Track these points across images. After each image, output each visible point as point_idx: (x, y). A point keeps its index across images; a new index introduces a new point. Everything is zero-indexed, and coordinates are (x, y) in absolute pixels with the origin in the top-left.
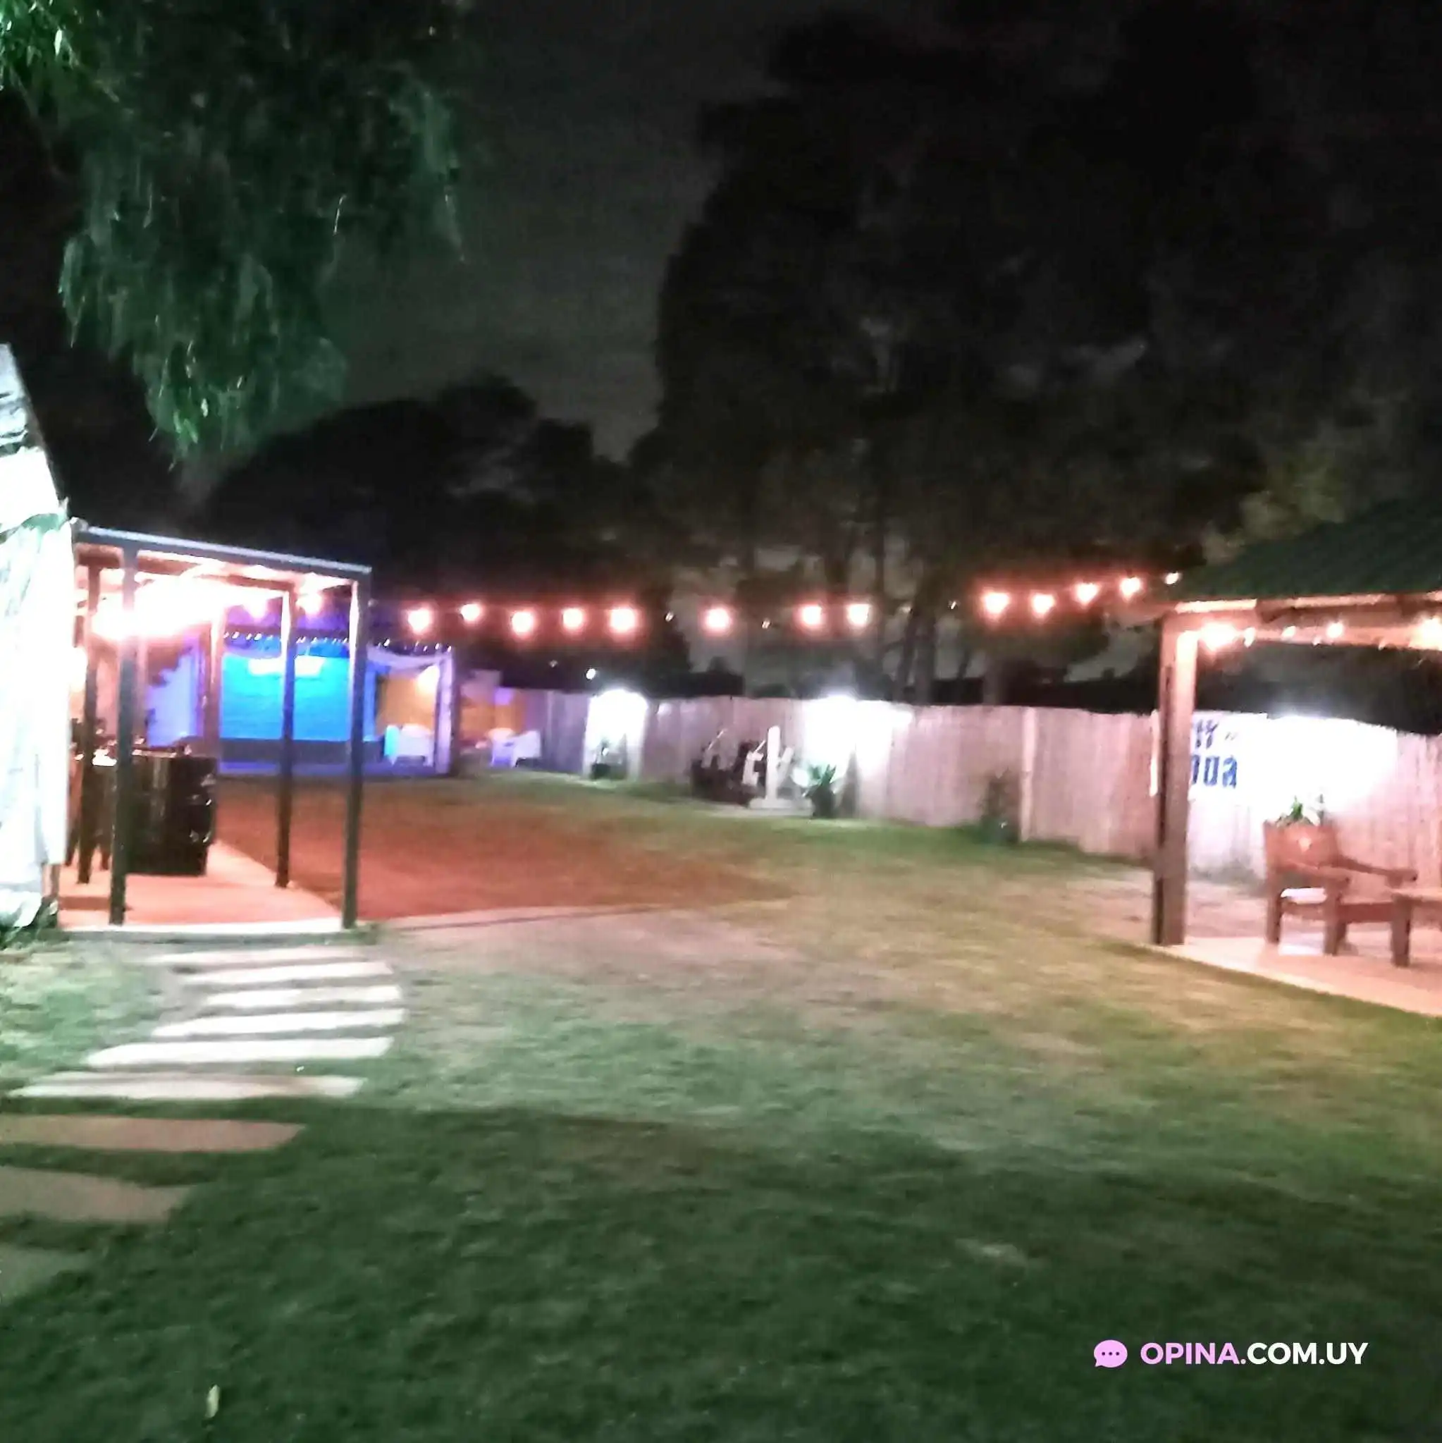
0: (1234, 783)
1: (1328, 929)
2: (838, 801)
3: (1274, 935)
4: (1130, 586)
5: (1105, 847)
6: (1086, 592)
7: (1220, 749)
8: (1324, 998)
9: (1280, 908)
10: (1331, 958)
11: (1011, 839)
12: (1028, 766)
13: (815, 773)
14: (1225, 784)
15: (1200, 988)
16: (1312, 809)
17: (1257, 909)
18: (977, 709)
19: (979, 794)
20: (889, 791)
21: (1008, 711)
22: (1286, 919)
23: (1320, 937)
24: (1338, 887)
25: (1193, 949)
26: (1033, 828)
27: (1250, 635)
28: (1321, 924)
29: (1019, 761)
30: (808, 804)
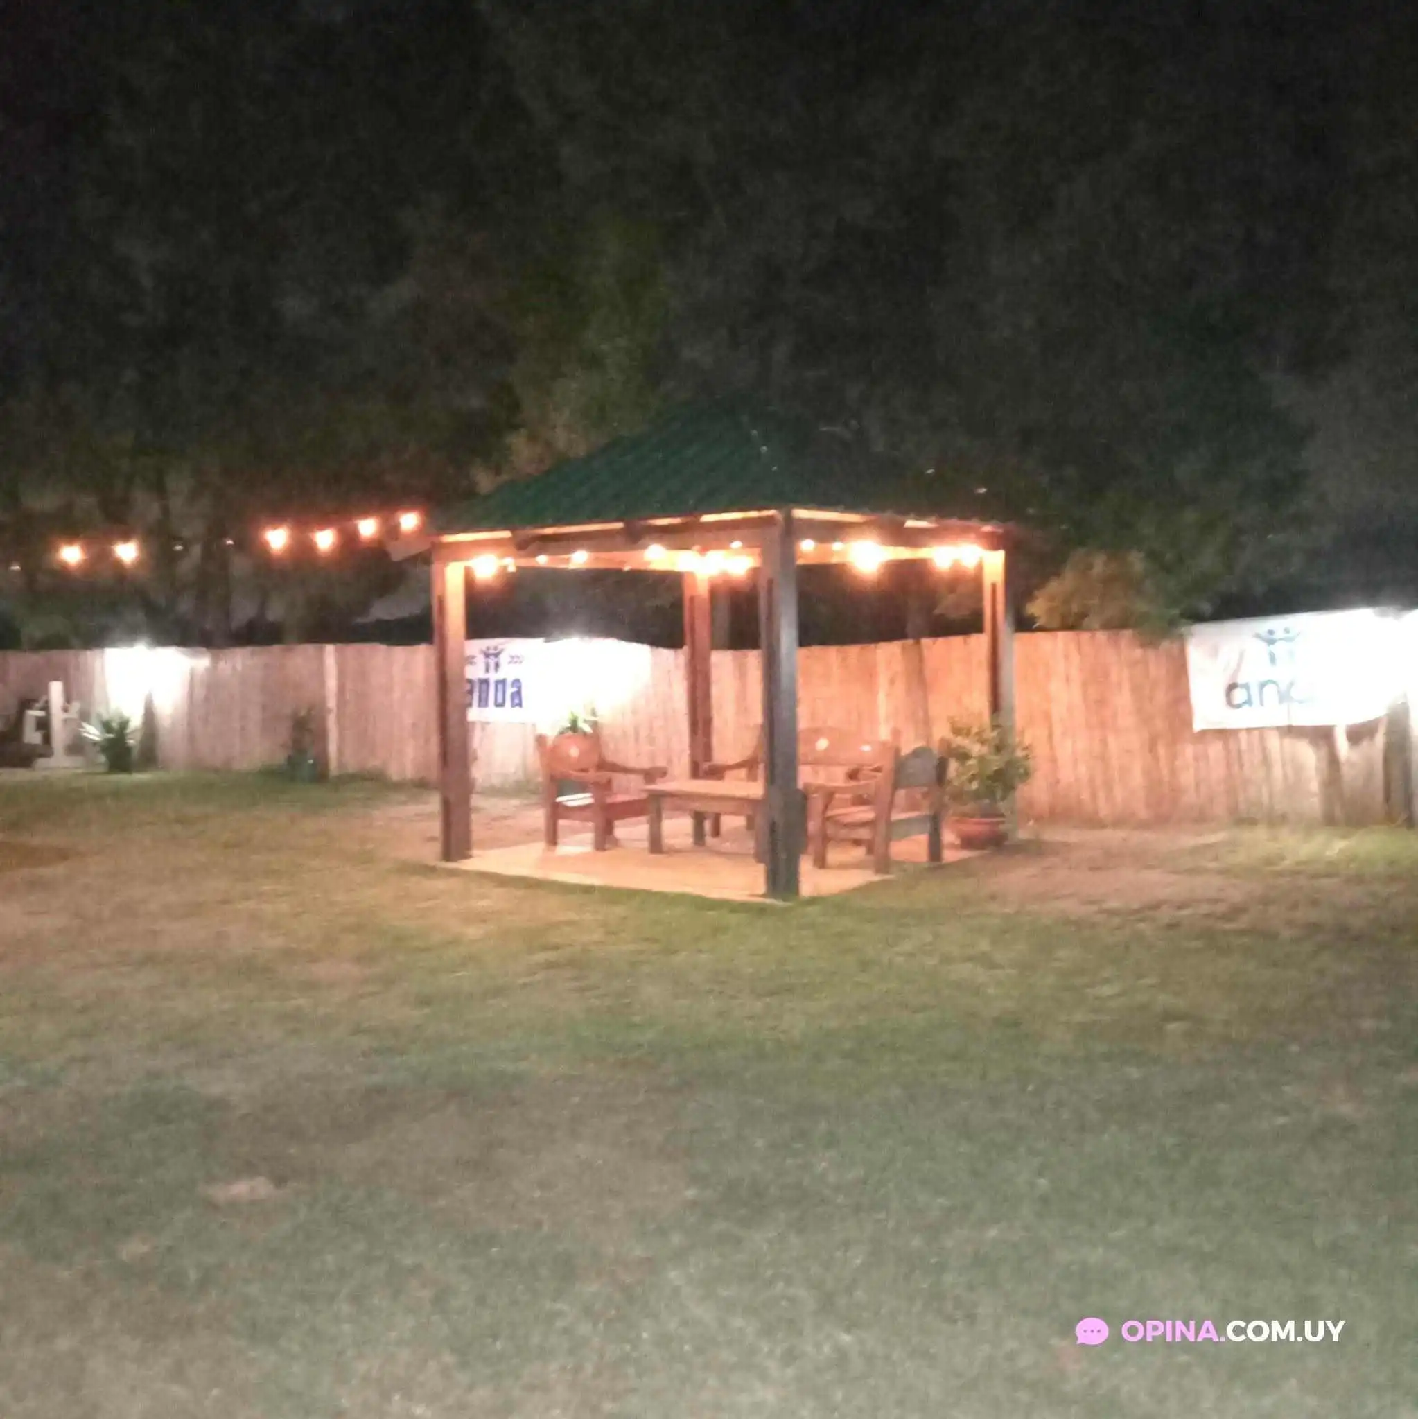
0: (520, 705)
1: (596, 830)
2: (135, 753)
3: (552, 838)
4: (409, 521)
5: (410, 773)
6: (368, 528)
7: (507, 672)
8: (588, 890)
9: (556, 812)
10: (601, 854)
11: (320, 775)
12: (332, 703)
13: (106, 726)
14: (513, 705)
15: (482, 897)
16: (585, 721)
17: (538, 817)
18: (276, 648)
19: (284, 733)
20: (191, 738)
21: (310, 648)
22: (562, 823)
23: (589, 836)
24: (603, 788)
25: (482, 860)
26: (341, 764)
27: (511, 564)
28: (591, 824)
29: (323, 700)
30: (102, 759)
